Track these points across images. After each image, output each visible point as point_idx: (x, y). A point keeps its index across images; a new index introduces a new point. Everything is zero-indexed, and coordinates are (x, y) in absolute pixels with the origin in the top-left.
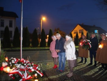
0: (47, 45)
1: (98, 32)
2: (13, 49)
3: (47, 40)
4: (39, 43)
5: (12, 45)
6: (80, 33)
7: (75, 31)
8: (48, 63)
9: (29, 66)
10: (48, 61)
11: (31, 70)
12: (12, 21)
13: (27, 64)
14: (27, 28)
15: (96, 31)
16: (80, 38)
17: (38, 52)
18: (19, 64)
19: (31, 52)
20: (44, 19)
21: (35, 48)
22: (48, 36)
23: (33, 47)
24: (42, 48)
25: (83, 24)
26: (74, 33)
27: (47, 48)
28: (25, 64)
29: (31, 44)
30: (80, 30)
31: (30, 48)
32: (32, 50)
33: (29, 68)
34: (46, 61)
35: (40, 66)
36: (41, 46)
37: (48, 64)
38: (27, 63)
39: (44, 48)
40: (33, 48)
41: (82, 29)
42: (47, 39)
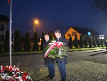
0: (40, 49)
1: (91, 34)
2: (4, 54)
3: (40, 44)
4: (31, 47)
5: (3, 50)
6: (73, 35)
7: (68, 34)
8: (41, 68)
9: (18, 75)
10: (41, 66)
11: (19, 80)
12: (4, 25)
13: (15, 73)
14: (18, 31)
15: (89, 34)
16: (74, 41)
17: (31, 56)
18: (5, 73)
19: (23, 56)
20: (37, 22)
21: (27, 53)
22: (41, 39)
23: (25, 51)
24: (34, 52)
25: (76, 26)
26: (67, 36)
27: (40, 52)
28: (13, 73)
29: (23, 49)
30: (73, 33)
31: (22, 53)
32: (24, 55)
33: (18, 77)
34: (39, 66)
35: (31, 74)
36: (33, 50)
37: (41, 70)
38: (16, 71)
39: (36, 52)
40: (25, 53)
41: (75, 31)
42: (40, 42)
